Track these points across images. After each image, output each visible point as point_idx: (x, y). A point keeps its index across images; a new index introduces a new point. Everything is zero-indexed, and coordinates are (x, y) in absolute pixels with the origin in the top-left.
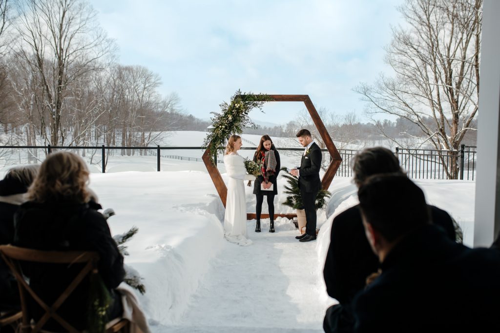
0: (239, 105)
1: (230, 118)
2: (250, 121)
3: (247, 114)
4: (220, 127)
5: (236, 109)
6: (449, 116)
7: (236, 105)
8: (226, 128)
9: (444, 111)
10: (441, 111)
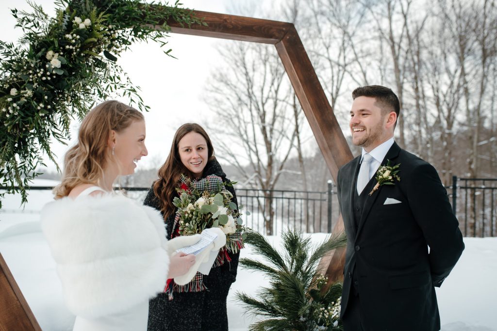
0: (88, 22)
1: (55, 62)
2: (123, 81)
3: (115, 59)
4: (14, 92)
5: (79, 32)
6: (265, 161)
7: (77, 20)
8: (37, 96)
9: (259, 153)
10: (257, 153)
